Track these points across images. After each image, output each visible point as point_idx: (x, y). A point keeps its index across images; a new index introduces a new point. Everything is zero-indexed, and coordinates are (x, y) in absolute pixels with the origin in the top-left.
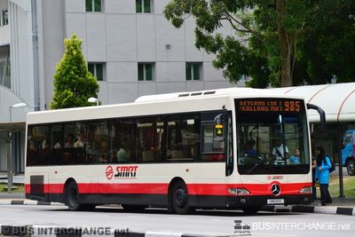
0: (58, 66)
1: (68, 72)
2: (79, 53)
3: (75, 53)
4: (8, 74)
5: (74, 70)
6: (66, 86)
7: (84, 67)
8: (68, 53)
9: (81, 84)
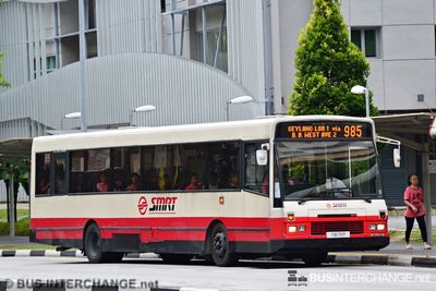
0: (302, 34)
1: (318, 45)
2: (335, 12)
3: (329, 12)
4: (224, 49)
5: (328, 41)
6: (315, 68)
7: (344, 36)
8: (319, 14)
9: (339, 63)
